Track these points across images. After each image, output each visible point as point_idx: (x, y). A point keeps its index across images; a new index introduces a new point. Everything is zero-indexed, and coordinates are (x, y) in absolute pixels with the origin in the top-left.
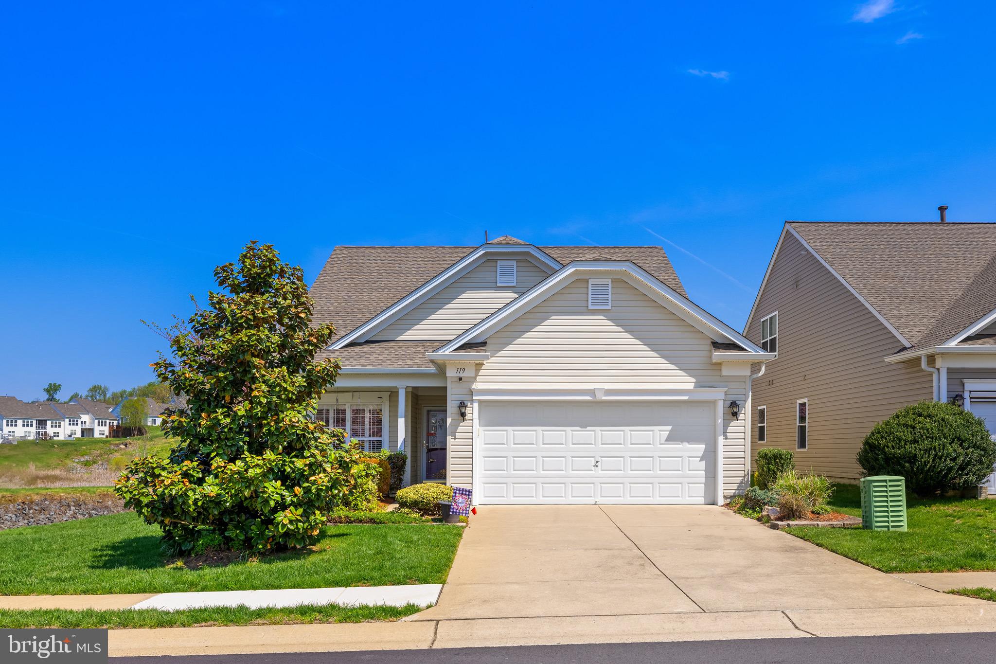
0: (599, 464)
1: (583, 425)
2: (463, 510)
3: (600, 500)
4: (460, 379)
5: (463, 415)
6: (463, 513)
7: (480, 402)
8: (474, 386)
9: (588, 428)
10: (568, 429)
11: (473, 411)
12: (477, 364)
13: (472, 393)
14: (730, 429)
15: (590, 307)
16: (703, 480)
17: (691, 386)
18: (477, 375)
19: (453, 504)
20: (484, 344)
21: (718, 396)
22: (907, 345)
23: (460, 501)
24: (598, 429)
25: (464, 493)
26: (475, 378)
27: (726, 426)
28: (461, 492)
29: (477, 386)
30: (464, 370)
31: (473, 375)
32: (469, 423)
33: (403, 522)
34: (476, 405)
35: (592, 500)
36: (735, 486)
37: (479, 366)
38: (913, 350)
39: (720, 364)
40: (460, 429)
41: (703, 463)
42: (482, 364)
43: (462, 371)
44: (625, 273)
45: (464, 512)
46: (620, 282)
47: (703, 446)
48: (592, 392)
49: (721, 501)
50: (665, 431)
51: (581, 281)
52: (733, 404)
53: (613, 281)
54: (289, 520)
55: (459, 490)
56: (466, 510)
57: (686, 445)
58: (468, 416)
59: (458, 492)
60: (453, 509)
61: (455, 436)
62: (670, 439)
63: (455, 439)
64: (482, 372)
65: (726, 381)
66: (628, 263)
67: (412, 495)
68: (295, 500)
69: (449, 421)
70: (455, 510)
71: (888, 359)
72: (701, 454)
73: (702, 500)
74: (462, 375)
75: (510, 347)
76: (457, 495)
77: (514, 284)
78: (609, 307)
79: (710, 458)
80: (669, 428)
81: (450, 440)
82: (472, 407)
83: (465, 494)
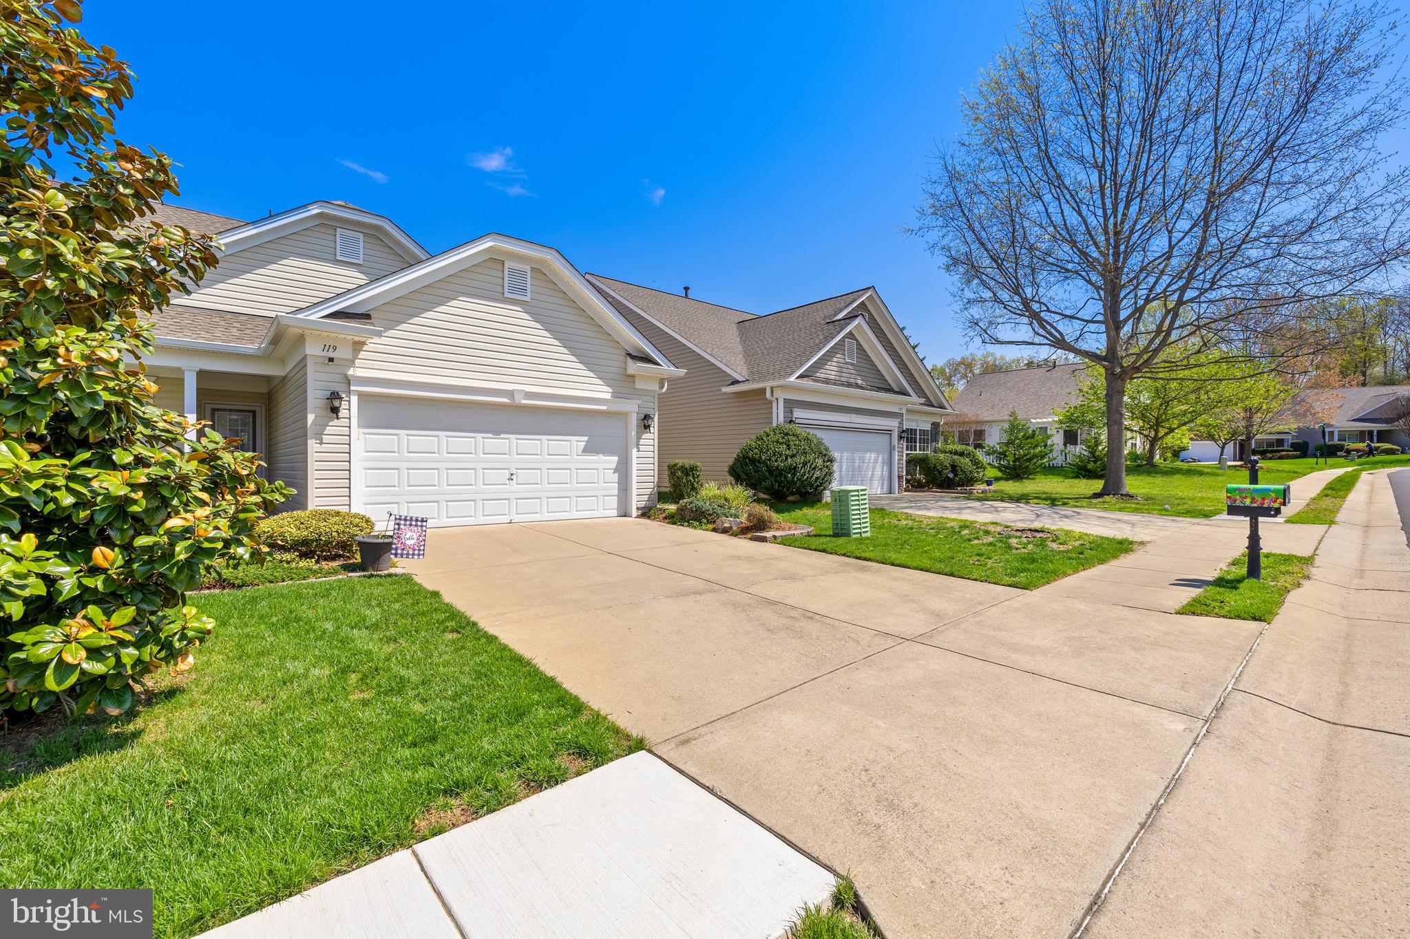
0: (513, 477)
1: (497, 432)
2: (414, 550)
3: (516, 518)
4: (331, 360)
5: (335, 410)
6: (413, 554)
7: (361, 395)
8: (351, 372)
9: (502, 436)
10: (479, 436)
11: (351, 407)
12: (355, 343)
13: (348, 381)
14: (642, 442)
15: (507, 295)
16: (616, 492)
17: (608, 396)
18: (355, 357)
19: (395, 541)
20: (366, 316)
21: (632, 408)
22: (740, 379)
23: (407, 536)
24: (513, 437)
25: (414, 523)
26: (353, 362)
27: (639, 438)
28: (408, 523)
29: (356, 372)
30: (335, 348)
31: (350, 357)
32: (345, 422)
33: (292, 579)
34: (354, 399)
35: (506, 519)
36: (646, 498)
37: (358, 346)
38: (746, 383)
39: (633, 376)
40: (329, 430)
41: (617, 475)
42: (364, 343)
43: (331, 349)
44: (543, 262)
45: (416, 552)
46: (539, 272)
47: (616, 458)
48: (511, 394)
49: (635, 513)
50: (579, 442)
51: (494, 260)
52: (647, 417)
53: (533, 269)
54: (88, 650)
55: (406, 520)
56: (419, 550)
57: (602, 457)
58: (343, 413)
59: (403, 522)
60: (396, 549)
61: (321, 439)
62: (587, 450)
63: (321, 443)
64: (362, 354)
65: (639, 394)
66: (552, 252)
67: (294, 530)
68: (98, 583)
69: (311, 418)
70: (399, 552)
71: (725, 389)
72: (614, 466)
73: (615, 512)
74: (331, 354)
75: (404, 326)
76: (402, 527)
77: (360, 262)
78: (527, 299)
79: (623, 470)
80: (586, 438)
81: (312, 445)
82: (349, 401)
83: (416, 525)
